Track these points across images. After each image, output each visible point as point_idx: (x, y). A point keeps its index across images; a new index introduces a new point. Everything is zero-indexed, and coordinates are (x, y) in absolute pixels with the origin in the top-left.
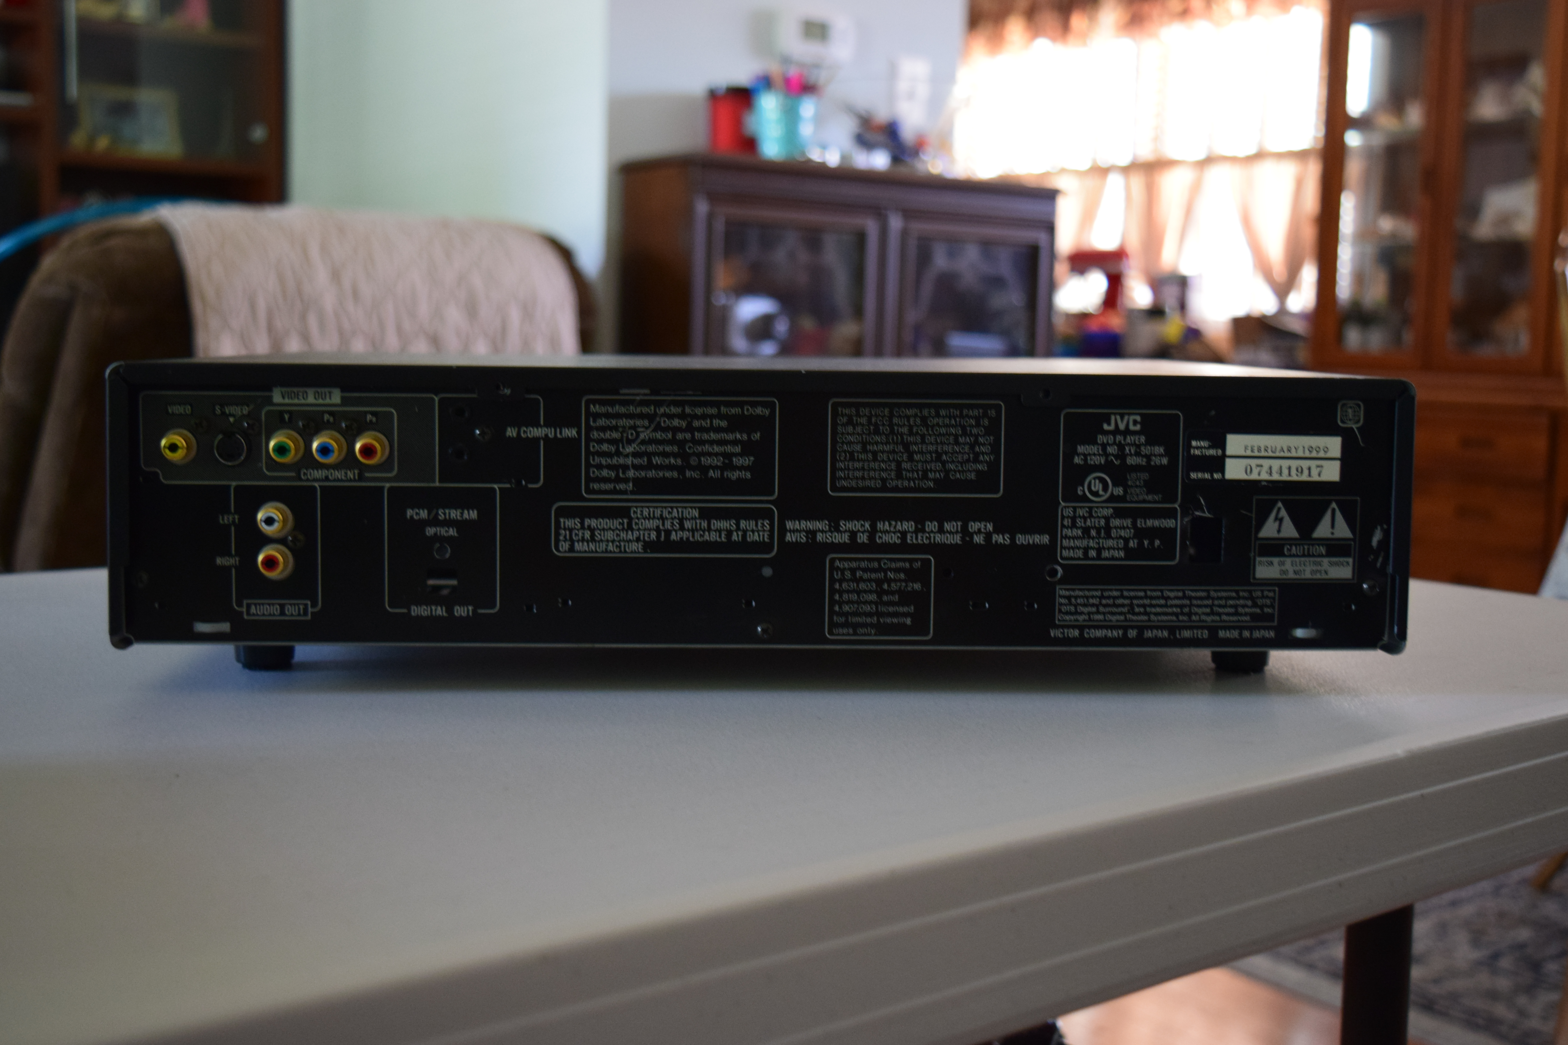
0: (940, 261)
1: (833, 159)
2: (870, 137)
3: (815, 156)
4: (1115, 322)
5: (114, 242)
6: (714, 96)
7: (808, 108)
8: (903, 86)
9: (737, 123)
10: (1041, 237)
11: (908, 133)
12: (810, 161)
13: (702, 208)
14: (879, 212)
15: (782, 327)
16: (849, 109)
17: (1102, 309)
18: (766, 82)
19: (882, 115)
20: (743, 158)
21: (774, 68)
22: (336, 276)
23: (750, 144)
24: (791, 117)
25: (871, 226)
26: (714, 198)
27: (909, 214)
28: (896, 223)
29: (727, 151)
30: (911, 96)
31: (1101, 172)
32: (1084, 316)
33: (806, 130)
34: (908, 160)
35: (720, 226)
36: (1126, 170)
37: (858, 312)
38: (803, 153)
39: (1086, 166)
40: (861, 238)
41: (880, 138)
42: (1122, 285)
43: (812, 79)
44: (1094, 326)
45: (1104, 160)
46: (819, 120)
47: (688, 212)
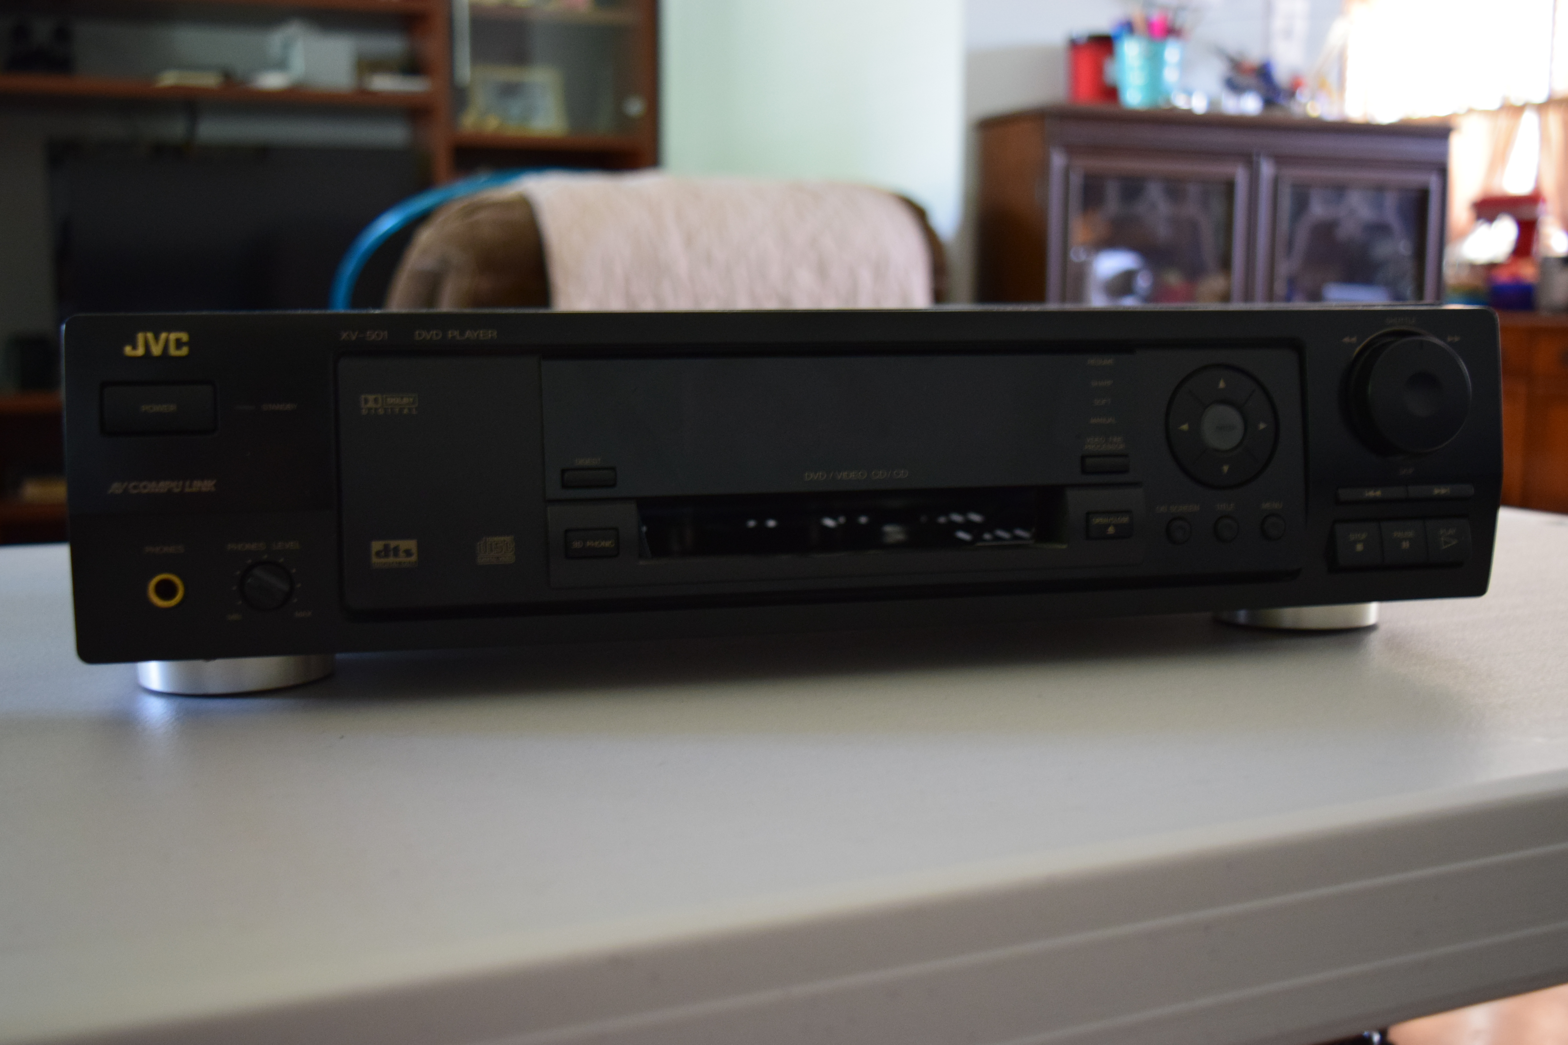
0: (1318, 210)
1: (1199, 105)
2: (1243, 80)
3: (1180, 102)
4: (1527, 271)
5: (482, 216)
6: (1075, 46)
7: (1172, 52)
8: (1278, 23)
9: (1098, 71)
10: (1433, 181)
11: (1282, 74)
12: (1174, 109)
13: (1058, 160)
14: (1249, 160)
15: (1143, 282)
16: (1220, 52)
17: (1509, 258)
18: (1129, 27)
19: (1254, 55)
20: (1104, 107)
21: (1136, 13)
22: (689, 240)
23: (1111, 93)
24: (1155, 63)
25: (1241, 175)
26: (1071, 150)
27: (1281, 160)
28: (1267, 169)
29: (1088, 102)
30: (1288, 34)
31: (1514, 110)
32: (1491, 267)
33: (1170, 75)
34: (1283, 102)
35: (1076, 180)
36: (1541, 108)
37: (1225, 264)
38: (1168, 101)
39: (1495, 105)
40: (1229, 187)
41: (1251, 81)
42: (1538, 232)
43: (1178, 23)
44: (1503, 277)
45: (1517, 100)
46: (1185, 66)
47: (1044, 166)
